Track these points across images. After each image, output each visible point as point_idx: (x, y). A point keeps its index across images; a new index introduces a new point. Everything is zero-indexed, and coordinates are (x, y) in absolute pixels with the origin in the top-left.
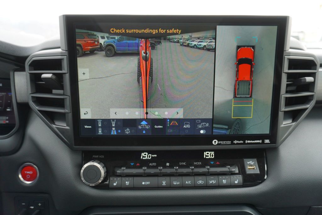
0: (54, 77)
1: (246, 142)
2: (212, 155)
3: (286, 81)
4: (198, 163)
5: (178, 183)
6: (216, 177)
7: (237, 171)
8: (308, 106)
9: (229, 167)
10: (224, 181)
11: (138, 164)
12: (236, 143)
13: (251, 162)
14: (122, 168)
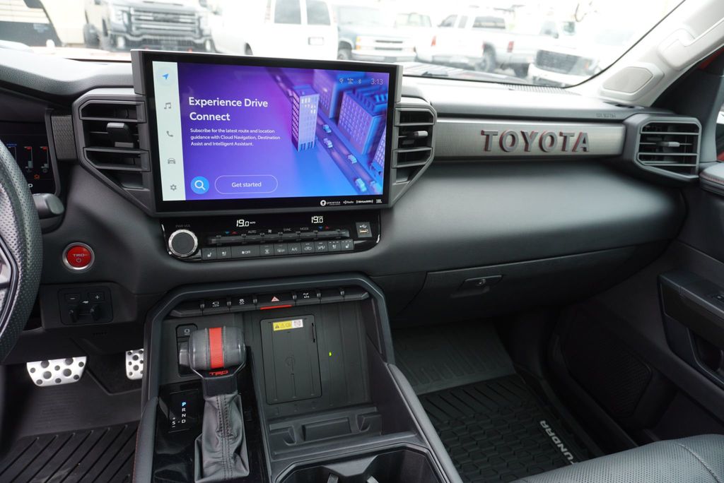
0: (126, 127)
1: (357, 202)
2: (321, 219)
3: (398, 135)
4: (305, 228)
5: (283, 251)
6: (326, 242)
7: (348, 235)
8: (425, 162)
9: (339, 230)
10: (333, 246)
11: (235, 232)
12: (346, 204)
13: (363, 226)
14: (217, 236)
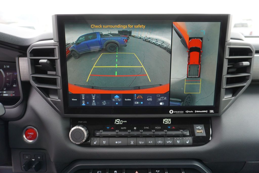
0: (49, 62)
2: (170, 121)
3: (227, 64)
4: (158, 127)
6: (172, 138)
7: (188, 134)
8: (245, 84)
9: (182, 131)
10: (178, 141)
11: (112, 128)
12: (187, 112)
13: (199, 127)
14: (100, 131)
